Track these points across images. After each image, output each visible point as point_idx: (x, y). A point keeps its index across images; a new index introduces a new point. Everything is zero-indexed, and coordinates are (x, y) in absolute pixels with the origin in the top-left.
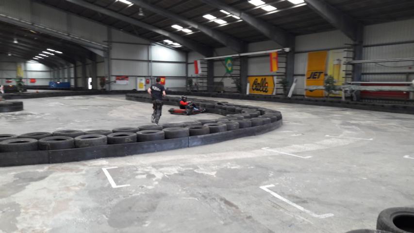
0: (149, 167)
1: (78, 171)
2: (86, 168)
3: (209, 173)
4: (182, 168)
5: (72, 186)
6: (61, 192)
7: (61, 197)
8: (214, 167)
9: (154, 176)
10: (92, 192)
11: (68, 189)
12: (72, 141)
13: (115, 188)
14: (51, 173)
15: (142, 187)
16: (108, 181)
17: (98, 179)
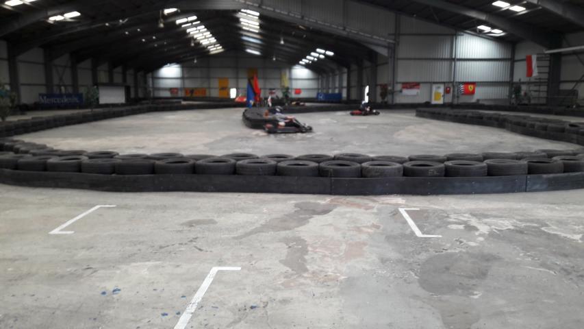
0: (467, 215)
1: (367, 208)
2: (376, 205)
3: (569, 236)
4: (518, 222)
5: (364, 227)
6: (351, 233)
7: (351, 239)
8: (577, 227)
9: (477, 229)
10: (390, 238)
11: (358, 230)
12: (357, 169)
13: (422, 238)
14: (335, 206)
15: (461, 242)
16: (410, 227)
17: (396, 222)
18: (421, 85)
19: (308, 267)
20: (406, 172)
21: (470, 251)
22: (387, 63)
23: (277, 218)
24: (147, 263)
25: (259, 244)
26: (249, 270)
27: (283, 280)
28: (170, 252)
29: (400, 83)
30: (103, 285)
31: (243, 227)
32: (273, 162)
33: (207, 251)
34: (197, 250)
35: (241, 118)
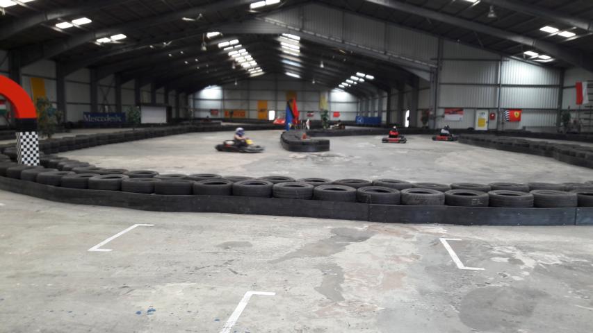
0: (511, 248)
1: (407, 237)
2: (416, 234)
4: (567, 257)
5: (403, 256)
6: (389, 262)
7: (389, 268)
9: (522, 263)
10: (430, 269)
11: (397, 259)
12: (397, 195)
13: (463, 270)
14: (373, 233)
15: (505, 276)
16: (452, 259)
17: (436, 252)
18: (464, 110)
19: (344, 295)
20: (448, 201)
21: (515, 286)
22: (429, 88)
23: (313, 244)
24: (182, 284)
25: (293, 270)
26: (283, 296)
27: (318, 308)
28: (205, 274)
29: (442, 108)
30: (139, 304)
31: (278, 251)
32: (310, 186)
33: (241, 275)
34: (232, 273)
35: (279, 140)
